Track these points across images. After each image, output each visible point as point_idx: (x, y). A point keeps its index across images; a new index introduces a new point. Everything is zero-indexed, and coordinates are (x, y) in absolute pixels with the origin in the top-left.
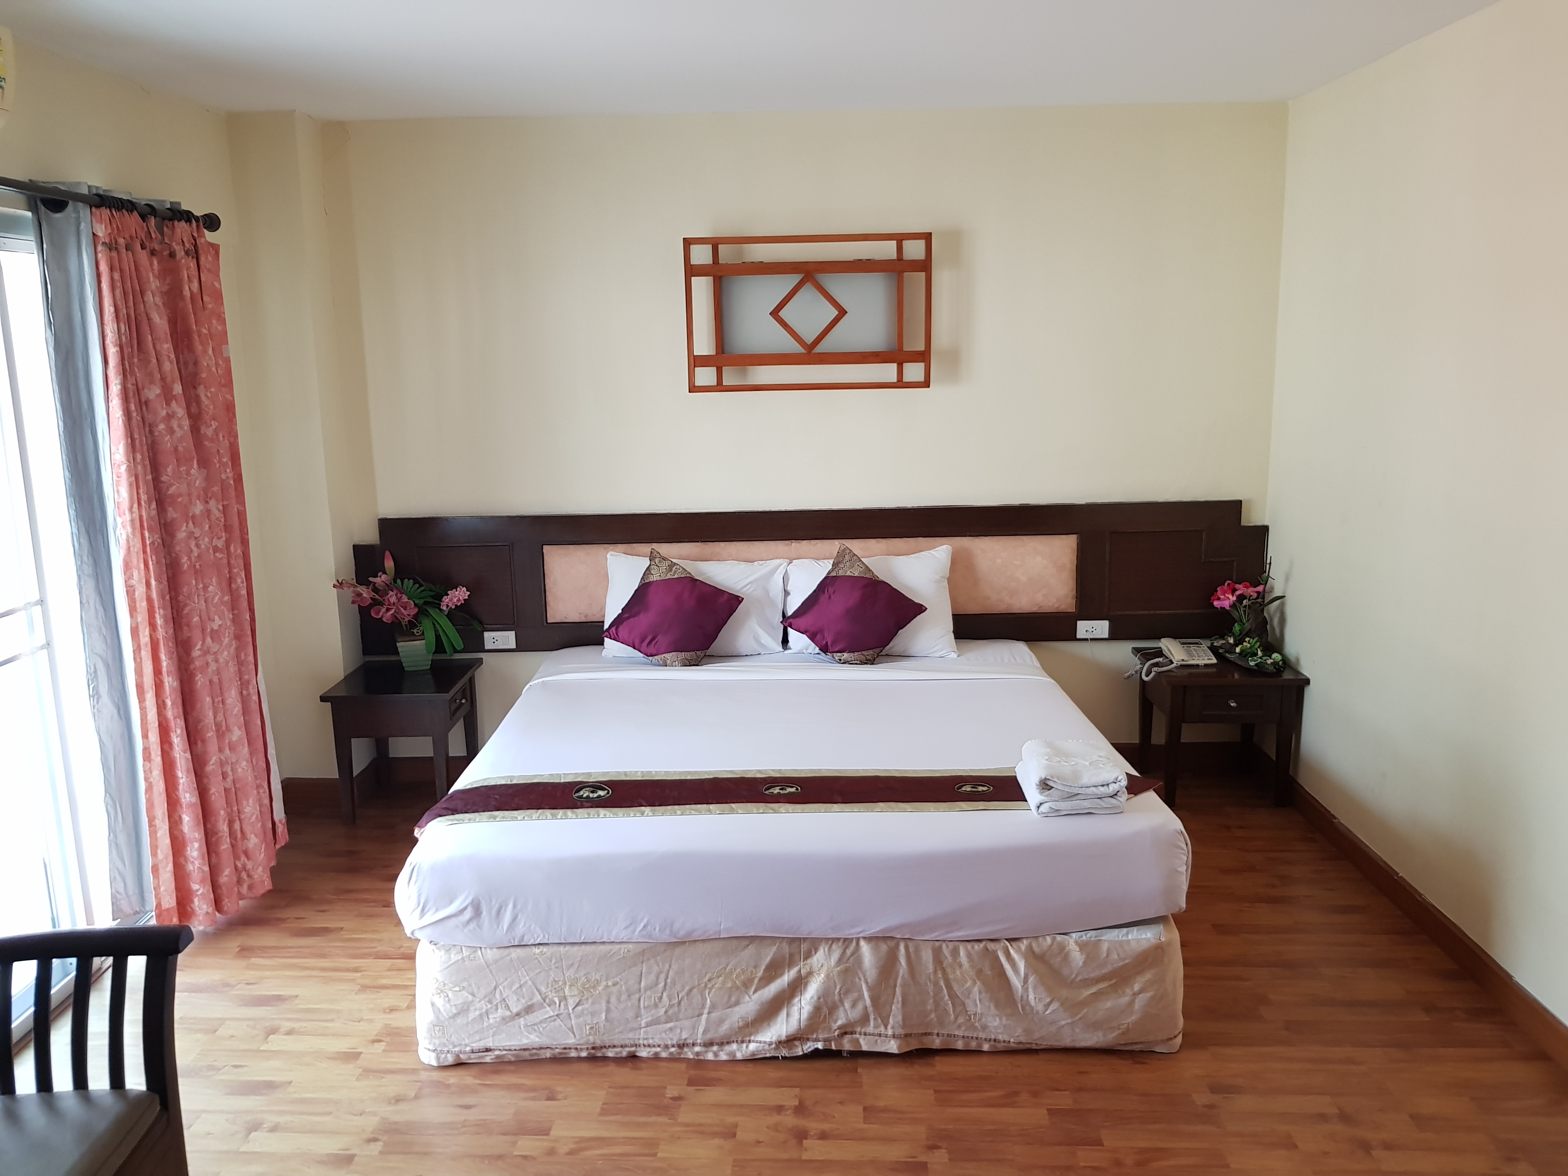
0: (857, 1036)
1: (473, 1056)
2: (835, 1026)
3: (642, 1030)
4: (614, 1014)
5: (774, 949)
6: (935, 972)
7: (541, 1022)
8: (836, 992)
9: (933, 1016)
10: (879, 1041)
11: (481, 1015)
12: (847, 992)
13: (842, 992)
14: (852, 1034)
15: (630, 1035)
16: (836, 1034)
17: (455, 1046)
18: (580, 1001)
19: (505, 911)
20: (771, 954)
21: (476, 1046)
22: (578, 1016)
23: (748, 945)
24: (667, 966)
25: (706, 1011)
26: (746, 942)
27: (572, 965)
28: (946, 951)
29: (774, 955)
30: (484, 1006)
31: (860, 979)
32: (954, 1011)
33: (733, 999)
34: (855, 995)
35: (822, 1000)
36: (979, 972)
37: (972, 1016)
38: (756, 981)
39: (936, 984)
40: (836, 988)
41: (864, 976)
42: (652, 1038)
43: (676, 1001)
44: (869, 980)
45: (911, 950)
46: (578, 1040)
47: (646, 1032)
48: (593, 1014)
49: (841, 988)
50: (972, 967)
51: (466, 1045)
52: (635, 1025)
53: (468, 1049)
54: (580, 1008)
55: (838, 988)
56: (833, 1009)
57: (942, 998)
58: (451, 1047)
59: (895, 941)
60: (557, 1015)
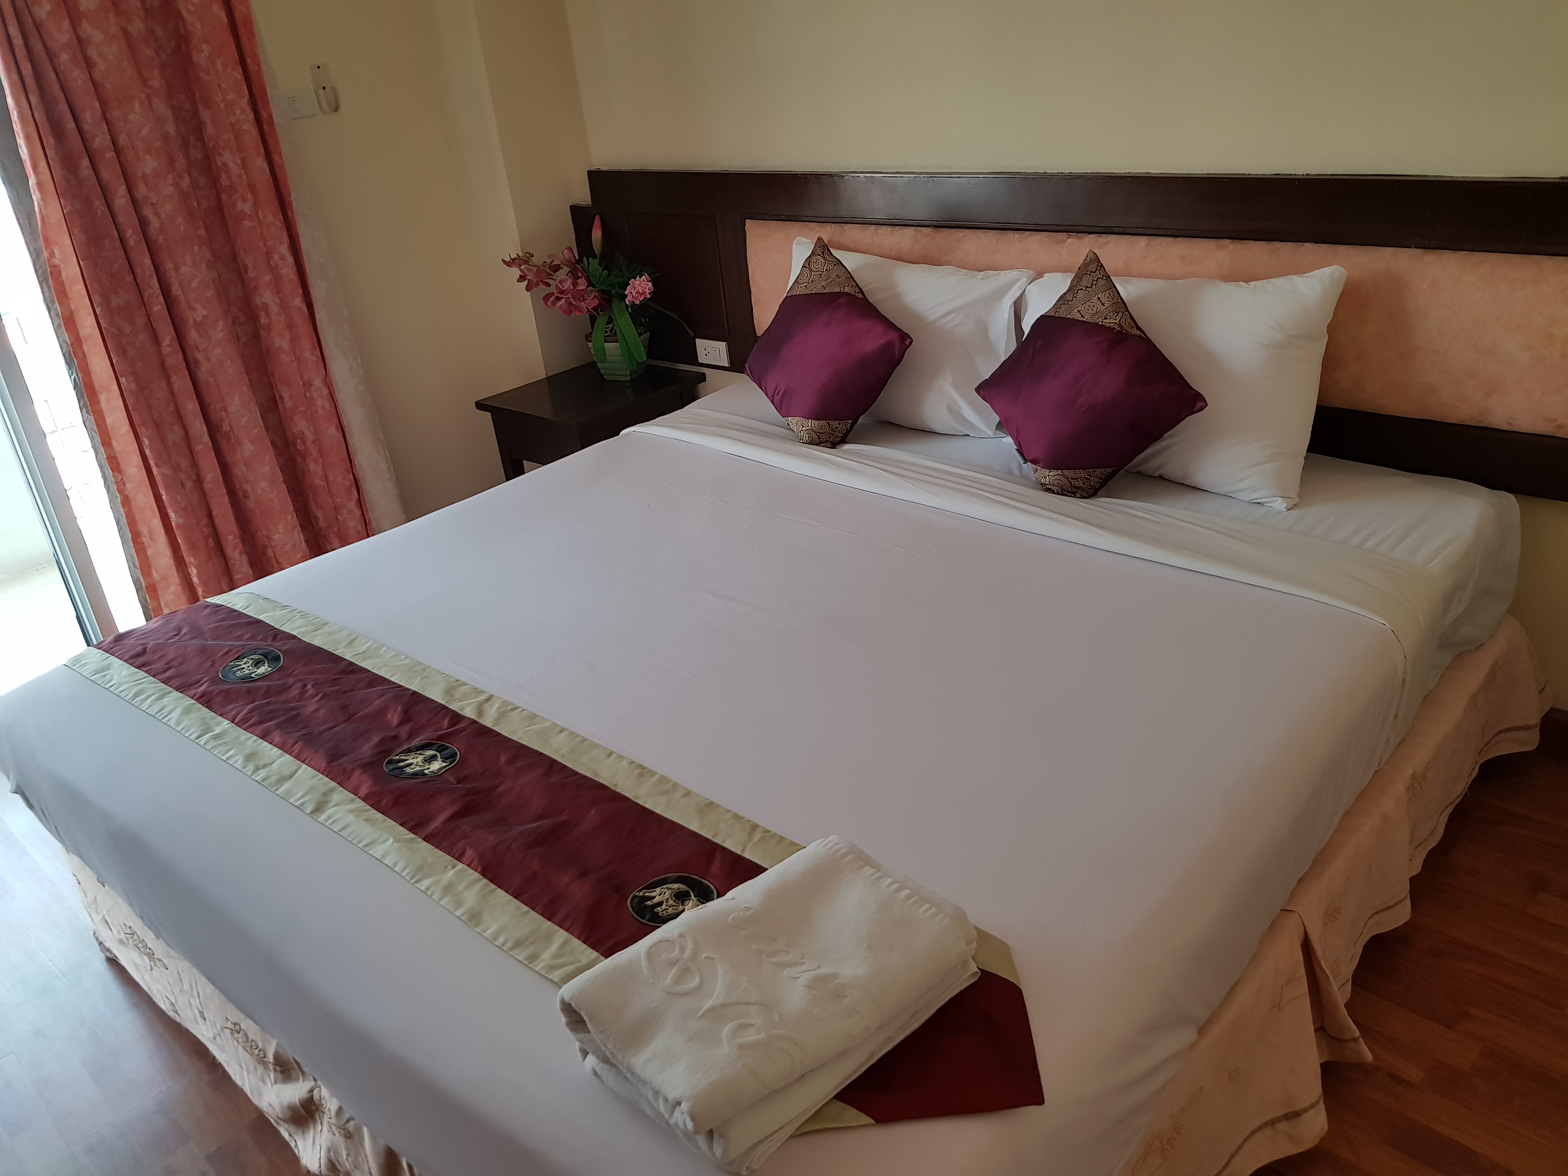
12: (355, 1167)
20: (274, 1043)
25: (244, 1068)
29: (278, 1043)
33: (259, 1072)
38: (271, 1067)
43: (216, 1030)
44: (372, 1170)
49: (347, 1154)
55: (343, 1151)
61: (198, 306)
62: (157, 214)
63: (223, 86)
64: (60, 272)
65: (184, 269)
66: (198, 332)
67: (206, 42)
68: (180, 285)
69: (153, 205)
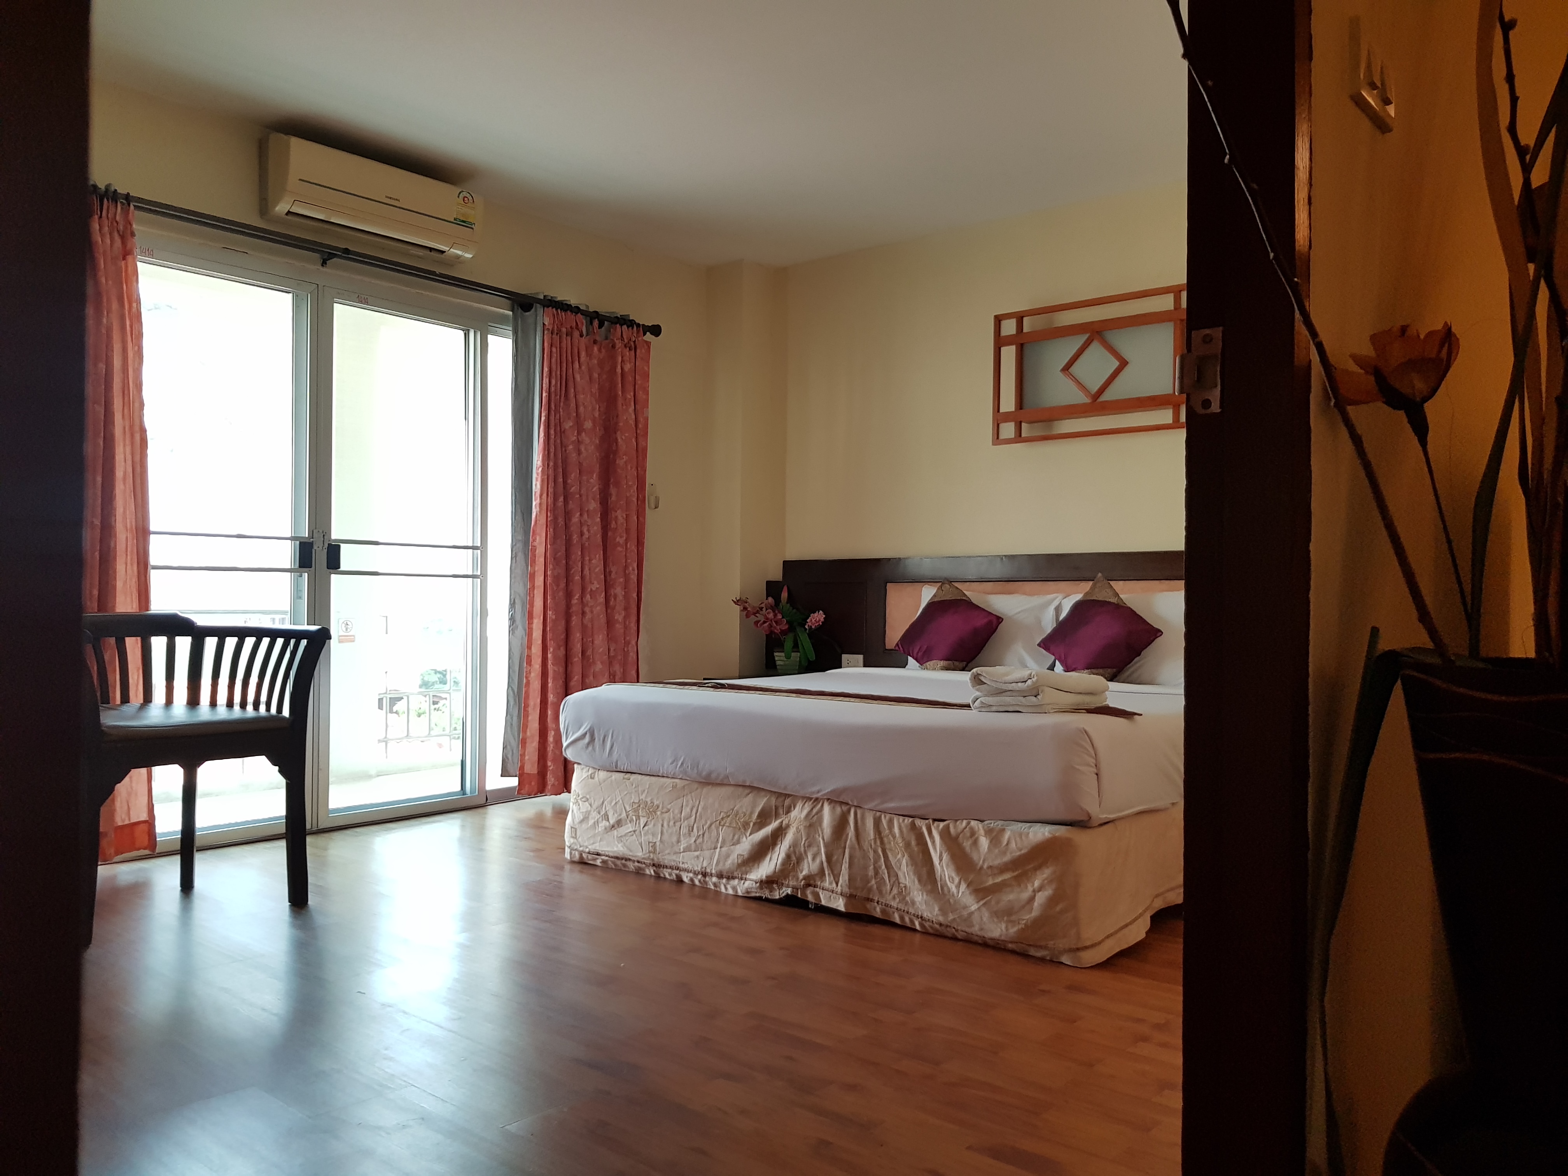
0: (818, 889)
1: (590, 857)
2: (801, 876)
3: (682, 854)
4: (665, 837)
5: (765, 799)
6: (875, 839)
7: (625, 835)
8: (802, 844)
9: (873, 882)
10: (832, 897)
11: (594, 823)
12: (809, 846)
13: (806, 845)
14: (815, 887)
15: (674, 857)
16: (802, 883)
17: (580, 847)
18: (647, 821)
19: (608, 738)
20: (762, 804)
21: (592, 848)
22: (645, 835)
23: (749, 794)
24: (698, 803)
25: (719, 846)
26: (747, 791)
27: (644, 791)
28: (884, 822)
29: (764, 804)
30: (594, 816)
31: (819, 836)
32: (889, 881)
33: (736, 837)
34: (815, 849)
35: (792, 849)
36: (908, 845)
37: (904, 889)
38: (751, 824)
39: (875, 852)
40: (802, 839)
41: (822, 833)
42: (687, 863)
43: (701, 833)
44: (825, 838)
45: (859, 816)
46: (644, 855)
47: (683, 857)
48: (653, 835)
49: (805, 841)
50: (903, 839)
51: (587, 847)
52: (676, 849)
53: (587, 850)
54: (646, 828)
55: (804, 840)
56: (800, 860)
57: (880, 867)
58: (579, 846)
59: (848, 807)
60: (634, 831)
61: (595, 582)
62: (589, 531)
63: (628, 477)
64: (536, 550)
65: (593, 561)
66: (590, 595)
67: (625, 455)
68: (590, 569)
69: (588, 525)
